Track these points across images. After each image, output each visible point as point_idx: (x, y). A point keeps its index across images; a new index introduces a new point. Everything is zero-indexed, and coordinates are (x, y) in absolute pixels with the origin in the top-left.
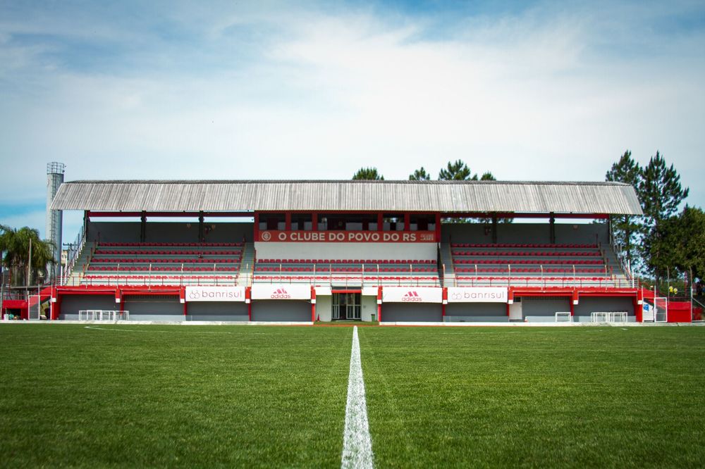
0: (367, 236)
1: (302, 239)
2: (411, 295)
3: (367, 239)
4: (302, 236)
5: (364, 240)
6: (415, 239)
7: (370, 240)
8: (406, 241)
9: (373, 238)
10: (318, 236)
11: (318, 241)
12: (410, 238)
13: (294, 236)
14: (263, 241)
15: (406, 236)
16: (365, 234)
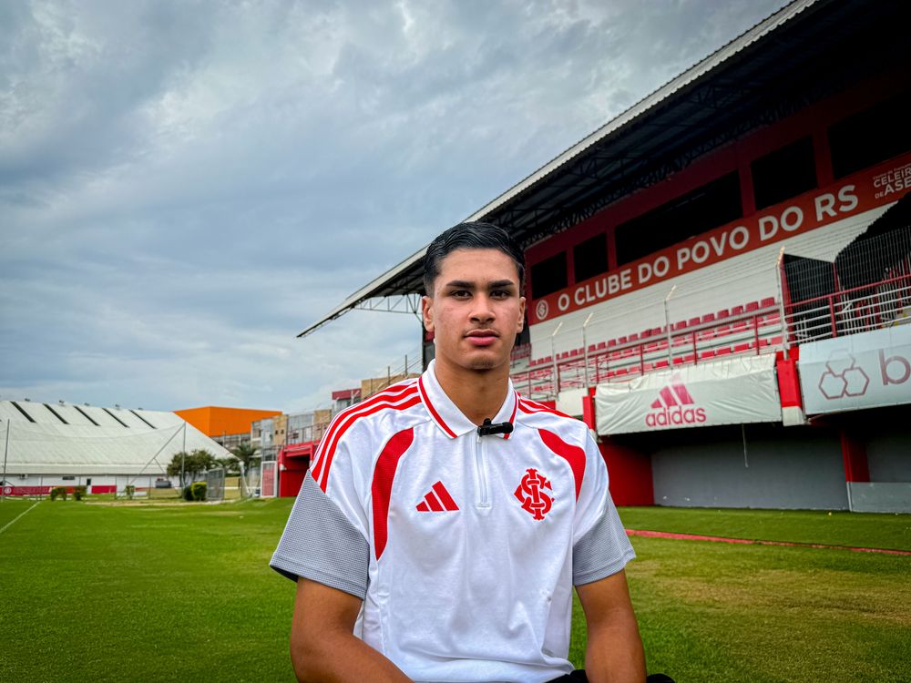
0: (719, 241)
1: (593, 298)
2: (670, 402)
3: (720, 252)
4: (593, 293)
5: (714, 259)
6: (855, 200)
7: (730, 253)
8: (828, 220)
9: (734, 245)
10: (620, 281)
11: (621, 292)
12: (838, 204)
13: (582, 296)
14: (539, 321)
15: (825, 203)
16: (713, 240)
